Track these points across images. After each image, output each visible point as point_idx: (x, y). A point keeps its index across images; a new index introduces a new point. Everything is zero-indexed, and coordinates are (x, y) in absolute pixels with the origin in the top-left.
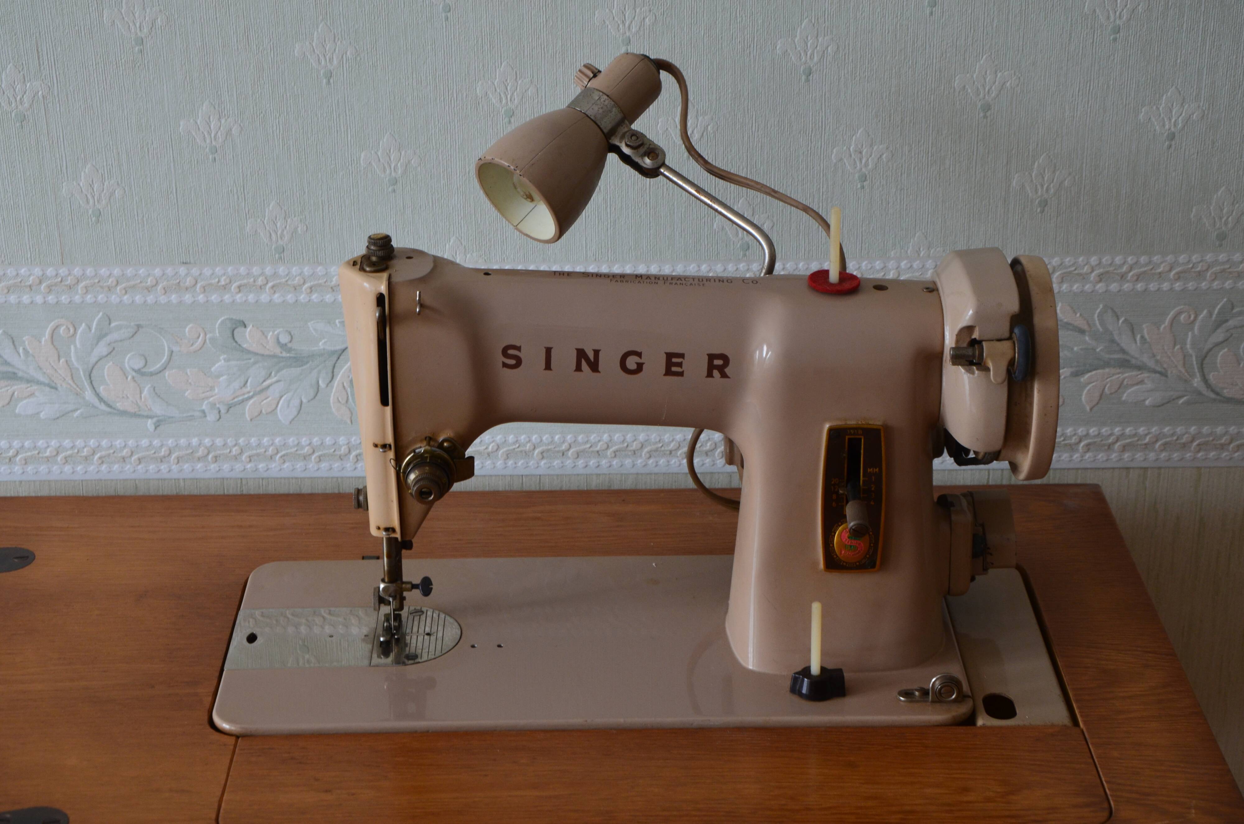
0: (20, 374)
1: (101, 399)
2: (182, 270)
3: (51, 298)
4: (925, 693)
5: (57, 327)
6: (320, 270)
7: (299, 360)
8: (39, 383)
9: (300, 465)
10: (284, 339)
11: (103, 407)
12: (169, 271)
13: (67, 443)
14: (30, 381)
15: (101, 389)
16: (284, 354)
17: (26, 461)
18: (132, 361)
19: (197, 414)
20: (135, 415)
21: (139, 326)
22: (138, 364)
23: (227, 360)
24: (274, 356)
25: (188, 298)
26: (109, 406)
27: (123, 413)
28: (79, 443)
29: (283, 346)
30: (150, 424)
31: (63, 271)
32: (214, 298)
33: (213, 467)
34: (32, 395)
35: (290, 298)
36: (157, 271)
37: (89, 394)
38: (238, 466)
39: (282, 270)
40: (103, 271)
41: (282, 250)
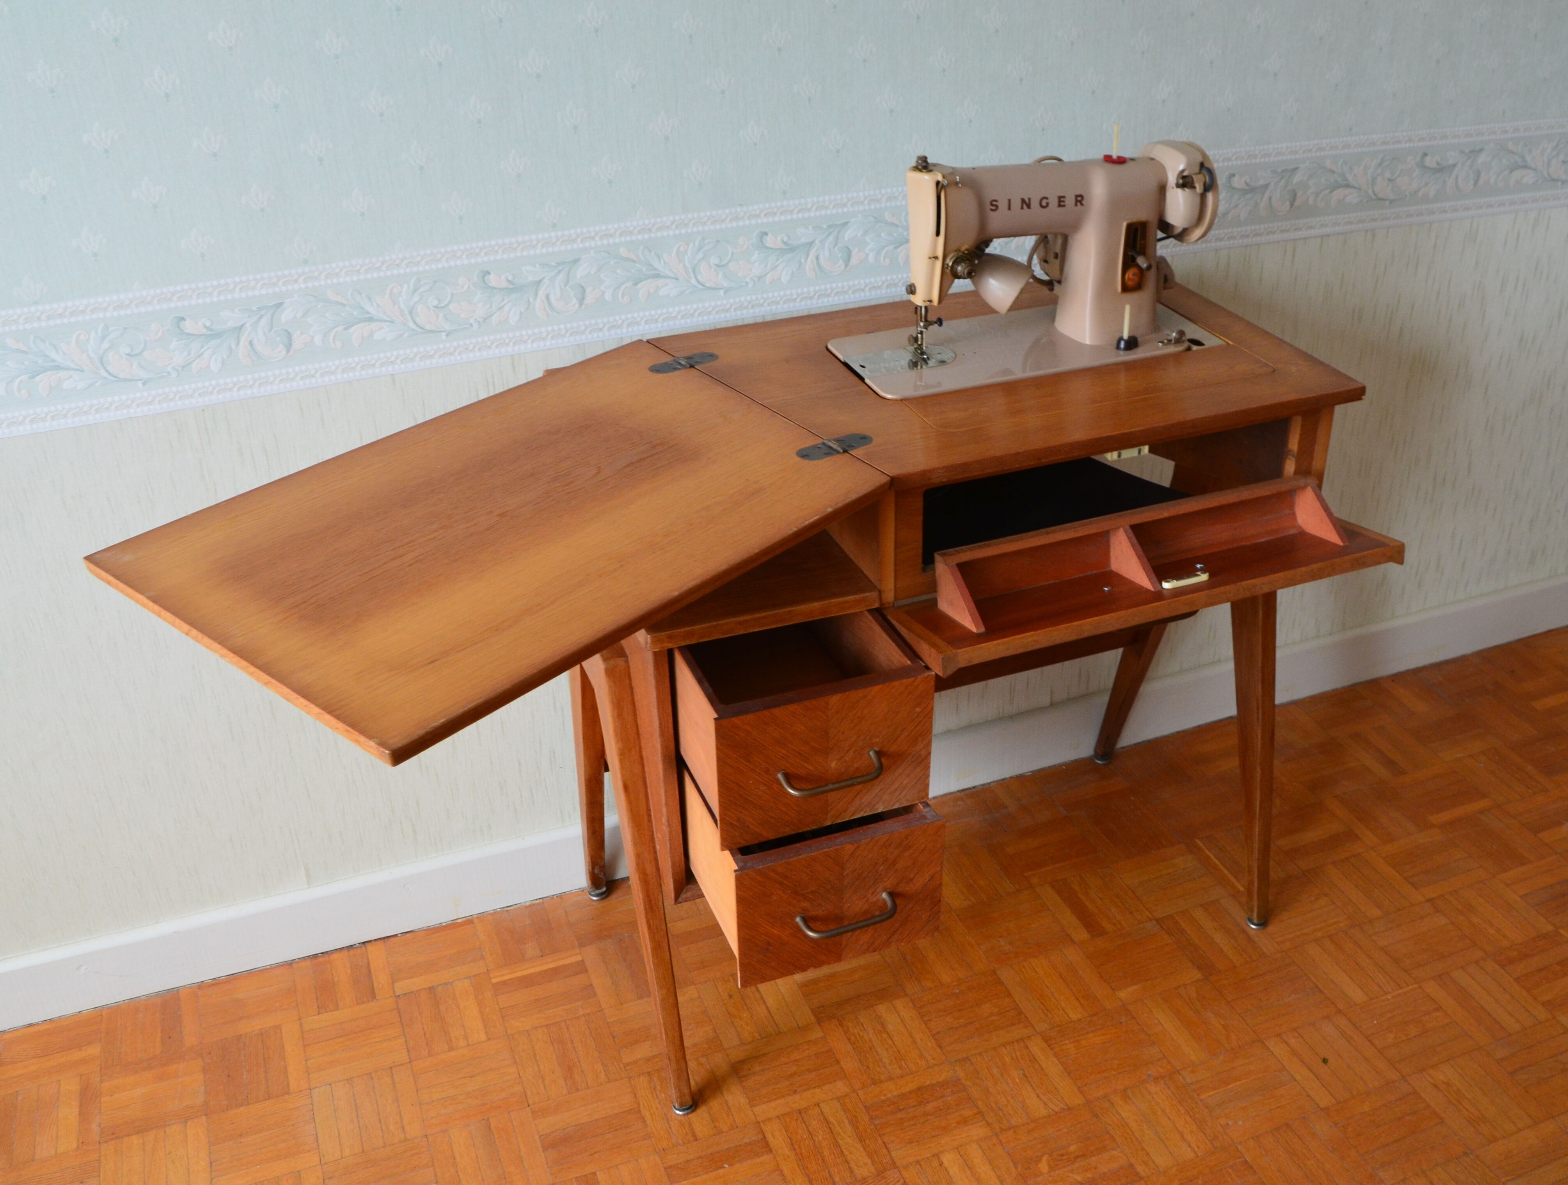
0: (661, 274)
1: (699, 282)
2: (739, 209)
3: (677, 232)
4: (1170, 341)
5: (680, 246)
6: (803, 201)
7: (792, 249)
8: (671, 278)
9: (792, 305)
10: (785, 239)
11: (700, 286)
12: (733, 210)
13: (683, 308)
14: (667, 277)
15: (699, 277)
16: (786, 247)
17: (664, 320)
18: (714, 260)
19: (744, 284)
20: (715, 289)
21: (718, 241)
22: (717, 261)
23: (758, 254)
24: (781, 249)
25: (741, 223)
26: (703, 285)
27: (710, 288)
28: (689, 307)
29: (785, 243)
30: (722, 292)
31: (683, 217)
32: (753, 222)
33: (751, 311)
34: (667, 284)
35: (789, 217)
36: (727, 211)
37: (693, 281)
38: (763, 309)
39: (785, 203)
40: (702, 214)
41: (785, 193)
